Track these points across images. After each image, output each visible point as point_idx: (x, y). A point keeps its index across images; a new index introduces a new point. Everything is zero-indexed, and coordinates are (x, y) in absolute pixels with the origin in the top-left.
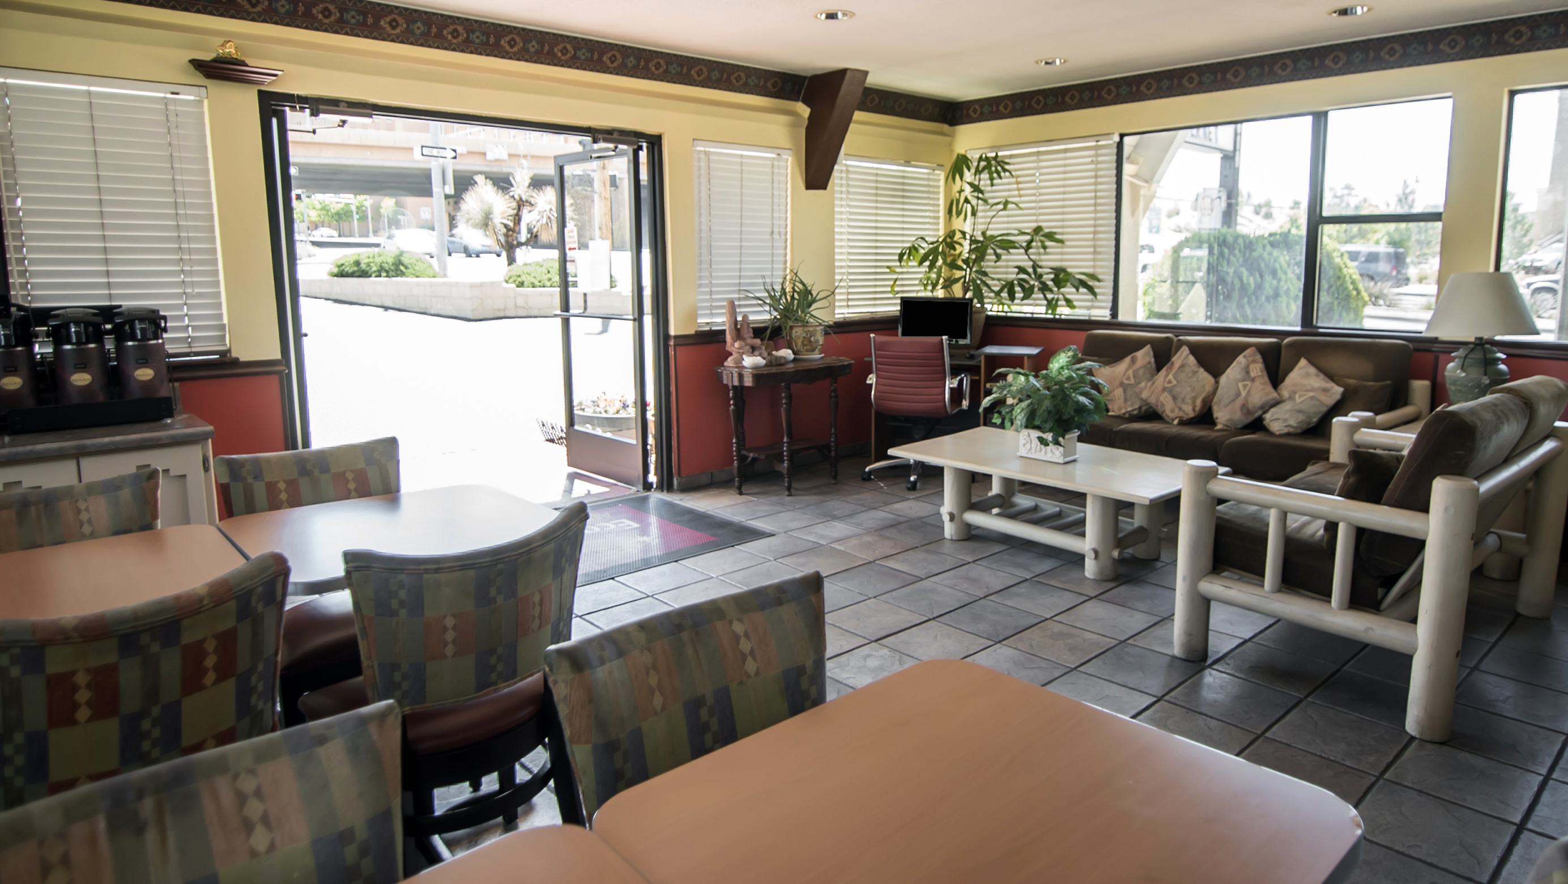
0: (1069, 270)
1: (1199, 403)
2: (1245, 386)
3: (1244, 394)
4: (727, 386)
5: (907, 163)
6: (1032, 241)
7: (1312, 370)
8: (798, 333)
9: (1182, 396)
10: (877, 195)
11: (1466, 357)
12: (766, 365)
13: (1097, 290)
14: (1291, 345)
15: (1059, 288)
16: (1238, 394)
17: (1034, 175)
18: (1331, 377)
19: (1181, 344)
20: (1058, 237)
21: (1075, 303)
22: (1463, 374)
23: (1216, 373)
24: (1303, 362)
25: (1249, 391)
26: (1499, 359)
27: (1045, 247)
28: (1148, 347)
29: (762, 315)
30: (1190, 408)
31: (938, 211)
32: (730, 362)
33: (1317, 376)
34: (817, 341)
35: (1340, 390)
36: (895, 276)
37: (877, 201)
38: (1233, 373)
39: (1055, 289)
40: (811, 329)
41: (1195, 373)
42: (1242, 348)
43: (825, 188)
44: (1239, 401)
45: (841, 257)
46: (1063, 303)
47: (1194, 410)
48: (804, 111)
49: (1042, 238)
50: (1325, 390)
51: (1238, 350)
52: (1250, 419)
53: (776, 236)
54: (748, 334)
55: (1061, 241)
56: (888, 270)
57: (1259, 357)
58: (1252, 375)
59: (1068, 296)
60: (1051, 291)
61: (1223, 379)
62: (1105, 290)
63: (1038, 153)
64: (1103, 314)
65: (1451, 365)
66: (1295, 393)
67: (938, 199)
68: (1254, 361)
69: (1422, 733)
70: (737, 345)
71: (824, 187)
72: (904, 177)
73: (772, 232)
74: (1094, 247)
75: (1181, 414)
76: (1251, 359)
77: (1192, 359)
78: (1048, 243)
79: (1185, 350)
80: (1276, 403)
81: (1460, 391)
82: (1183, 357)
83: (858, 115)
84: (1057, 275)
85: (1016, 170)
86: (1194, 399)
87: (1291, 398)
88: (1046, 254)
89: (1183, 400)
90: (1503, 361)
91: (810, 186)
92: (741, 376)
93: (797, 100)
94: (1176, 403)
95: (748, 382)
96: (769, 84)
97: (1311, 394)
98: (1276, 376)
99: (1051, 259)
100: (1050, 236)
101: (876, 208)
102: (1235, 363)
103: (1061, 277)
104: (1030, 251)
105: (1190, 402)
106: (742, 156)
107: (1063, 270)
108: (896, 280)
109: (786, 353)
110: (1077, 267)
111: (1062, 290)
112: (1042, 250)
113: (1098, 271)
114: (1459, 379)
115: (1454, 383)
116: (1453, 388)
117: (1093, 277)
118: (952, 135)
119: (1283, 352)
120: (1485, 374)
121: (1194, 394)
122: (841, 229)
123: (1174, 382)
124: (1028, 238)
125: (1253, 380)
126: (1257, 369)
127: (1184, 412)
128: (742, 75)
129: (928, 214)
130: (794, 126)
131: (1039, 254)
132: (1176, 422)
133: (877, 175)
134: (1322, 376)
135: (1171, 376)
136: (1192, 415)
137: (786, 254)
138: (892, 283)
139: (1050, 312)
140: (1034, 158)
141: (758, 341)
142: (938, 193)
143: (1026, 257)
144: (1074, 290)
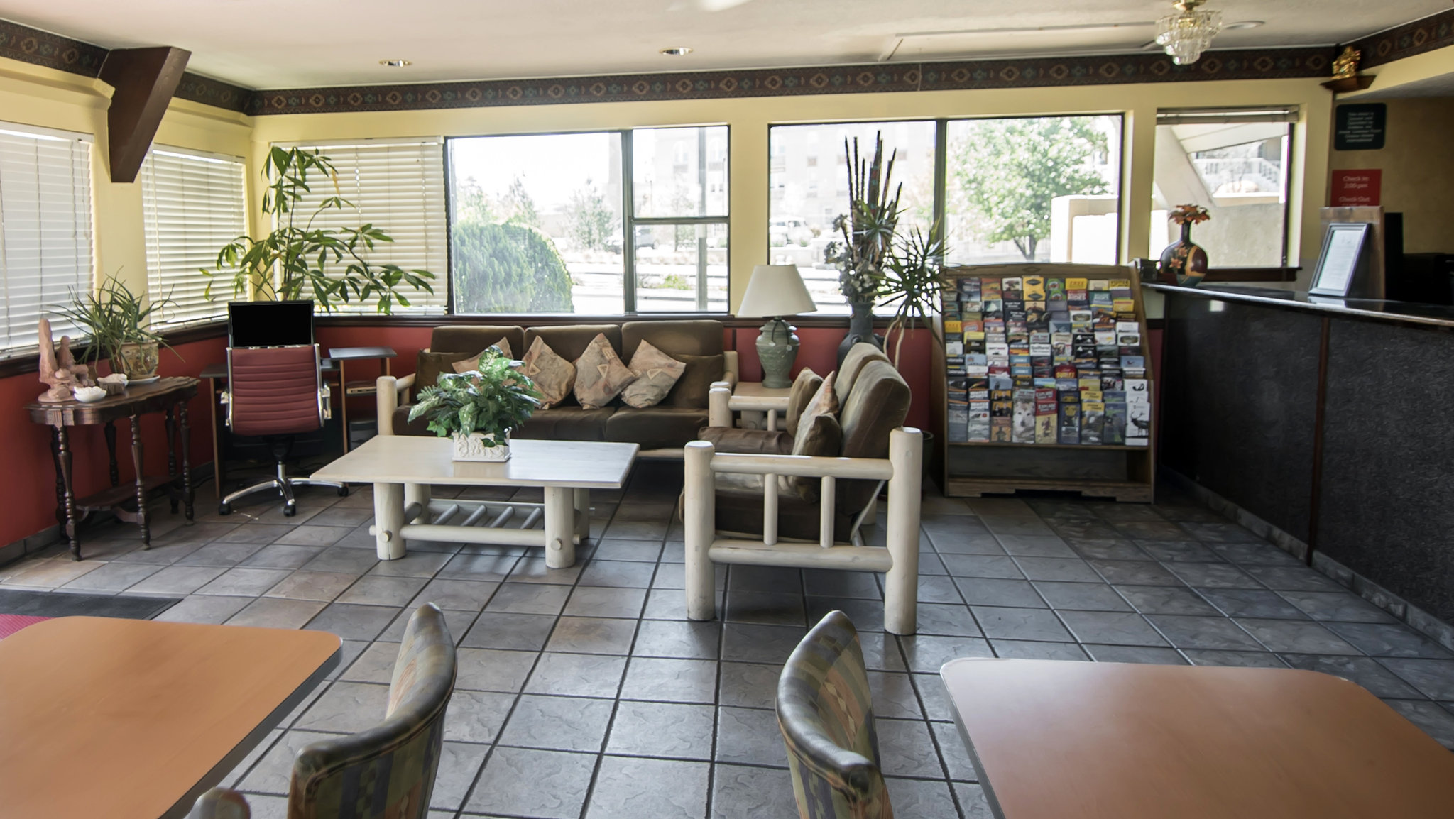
0: (400, 267)
1: (564, 388)
2: (604, 368)
3: (604, 375)
4: (53, 428)
5: (210, 153)
6: (356, 239)
7: (654, 350)
8: (129, 352)
9: (548, 382)
10: (183, 189)
11: (773, 331)
12: (107, 397)
13: (431, 287)
14: (630, 329)
15: (390, 286)
16: (599, 376)
17: (354, 172)
18: (670, 354)
19: (532, 336)
20: (385, 234)
21: (409, 300)
22: (773, 345)
23: (571, 358)
24: (644, 343)
25: (608, 373)
26: (792, 331)
27: (371, 245)
28: (504, 339)
29: (80, 333)
30: (557, 393)
31: (241, 207)
32: (51, 396)
33: (659, 354)
34: (154, 361)
35: (684, 364)
36: (210, 279)
37: (183, 196)
38: (588, 358)
39: (387, 287)
40: (146, 347)
41: (554, 360)
42: (592, 334)
43: (132, 181)
44: (601, 382)
45: (153, 258)
46: (396, 300)
47: (560, 394)
48: (108, 91)
49: (367, 236)
50: (671, 366)
51: (591, 335)
52: (612, 397)
53: (81, 238)
54: (70, 359)
55: (389, 239)
56: (201, 273)
57: (607, 342)
58: (608, 358)
59: (400, 294)
60: (384, 289)
61: (580, 362)
62: (440, 285)
63: (357, 150)
64: (439, 309)
65: (759, 338)
66: (646, 371)
67: (241, 194)
68: (605, 346)
70: (59, 374)
71: (131, 179)
72: (208, 169)
73: (76, 233)
74: (426, 244)
75: (549, 399)
76: (601, 344)
77: (547, 348)
78: (374, 241)
79: (538, 341)
80: (633, 381)
81: (772, 358)
82: (538, 346)
84: (387, 273)
85: (339, 166)
86: (559, 384)
87: (644, 375)
88: (373, 251)
89: (549, 386)
90: (795, 333)
91: (116, 177)
92: (77, 414)
93: (95, 76)
94: (543, 390)
95: (88, 419)
96: (64, 55)
97: (660, 370)
98: (625, 357)
99: (378, 258)
100: (377, 234)
101: (184, 203)
102: (588, 349)
103: (392, 275)
104: (354, 249)
105: (556, 387)
106: (36, 140)
107: (395, 268)
108: (211, 283)
109: (119, 378)
110: (410, 262)
111: (394, 287)
112: (368, 248)
113: (431, 268)
114: (772, 348)
115: (766, 351)
116: (766, 355)
117: (427, 274)
118: (252, 126)
119: (624, 336)
120: (788, 344)
121: (558, 380)
122: (152, 227)
123: (538, 371)
124: (353, 235)
125: (609, 362)
126: (609, 352)
127: (551, 397)
128: (35, 41)
129: (232, 210)
130: (95, 106)
131: (366, 252)
132: (546, 407)
133: (182, 166)
134: (662, 353)
135: (532, 365)
136: (559, 399)
137: (91, 259)
138: (206, 287)
139: (383, 310)
140: (353, 155)
141: (84, 368)
142: (241, 187)
143: (351, 255)
144: (413, 287)
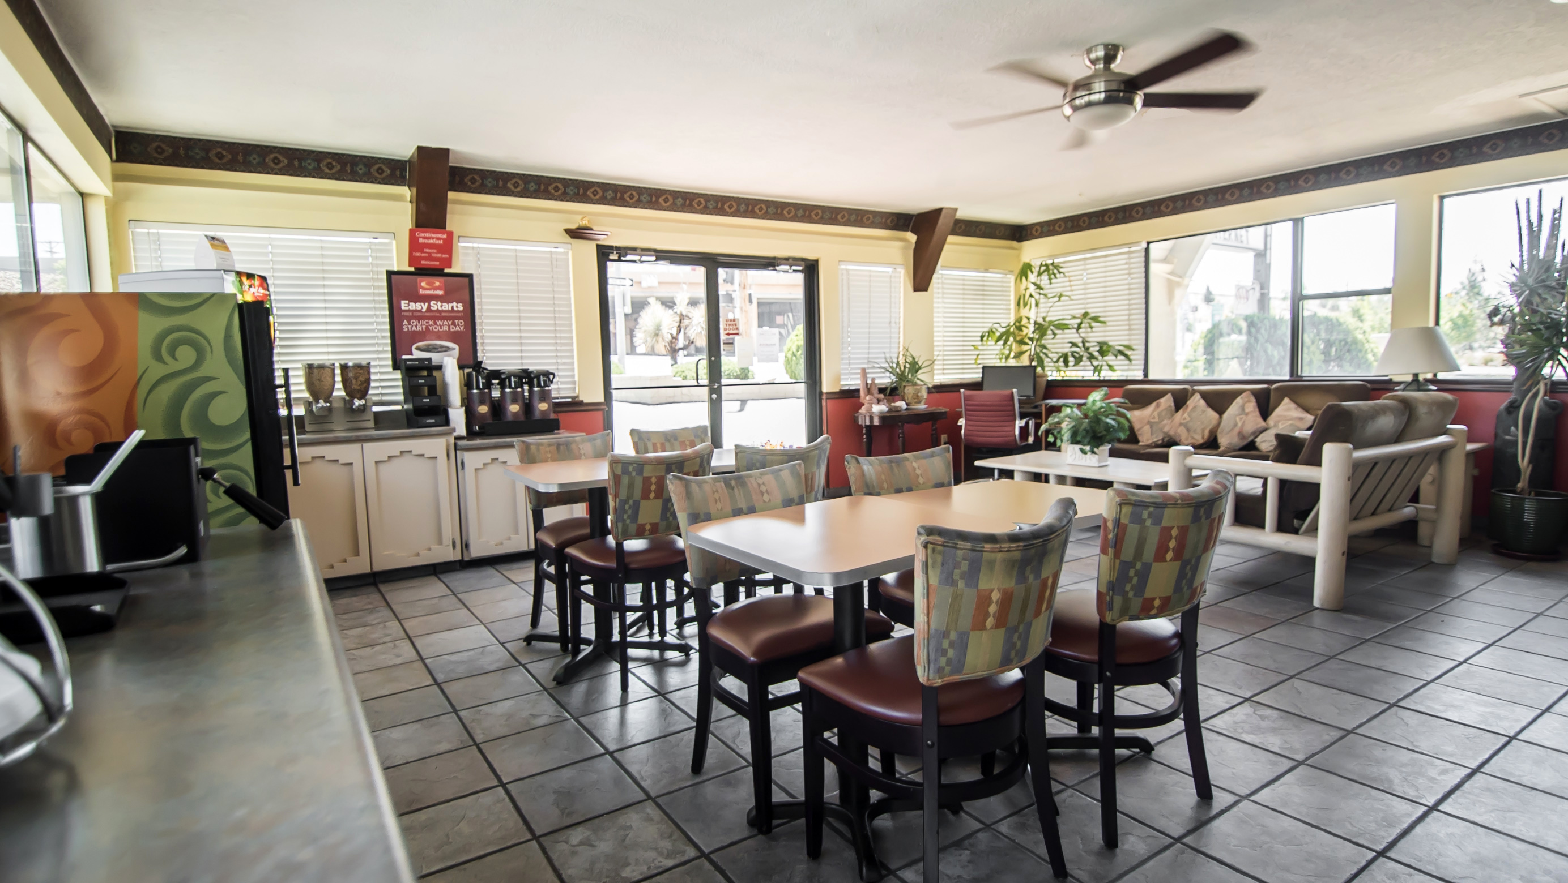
0: (1110, 343)
1: (1207, 434)
2: (1241, 419)
3: (1240, 424)
4: (861, 425)
5: (986, 270)
6: (1081, 323)
7: (1293, 405)
8: (909, 390)
9: (1195, 428)
10: (964, 294)
11: (1404, 390)
12: (888, 412)
13: (1132, 357)
14: (1277, 389)
15: (1103, 357)
16: (1236, 425)
17: (1082, 275)
18: (1307, 410)
19: (1194, 392)
20: (1101, 319)
21: (1115, 368)
23: (1221, 412)
24: (1286, 400)
25: (1244, 422)
27: (1091, 327)
28: (1169, 396)
29: (885, 379)
30: (1200, 436)
31: (1009, 305)
32: (863, 410)
33: (1296, 409)
34: (923, 396)
35: (1312, 418)
36: (977, 352)
37: (964, 299)
38: (1233, 410)
39: (1100, 358)
40: (918, 387)
41: (1204, 411)
42: (1240, 392)
43: (926, 290)
44: (1237, 430)
45: (938, 339)
46: (1107, 368)
47: (1203, 438)
48: (912, 237)
49: (1090, 321)
50: (1301, 419)
51: (1237, 393)
52: (1245, 442)
53: (893, 325)
54: (875, 391)
55: (1104, 322)
56: (972, 348)
57: (1253, 399)
58: (1247, 410)
59: (1110, 363)
60: (1096, 359)
61: (1225, 415)
62: (1138, 356)
63: (1085, 259)
64: (1139, 375)
66: (1279, 422)
67: (1009, 296)
68: (1249, 401)
69: (1322, 605)
70: (868, 398)
71: (926, 289)
72: (984, 281)
73: (890, 322)
74: (1129, 325)
75: (1194, 441)
76: (1246, 400)
77: (1202, 402)
78: (1094, 324)
79: (1197, 396)
80: (1264, 430)
82: (1196, 401)
83: (951, 239)
84: (1101, 348)
85: (1068, 272)
86: (1203, 430)
87: (1275, 426)
88: (1092, 332)
89: (1195, 431)
91: (916, 289)
92: (871, 418)
93: (907, 230)
94: (1190, 434)
95: (876, 422)
96: (889, 221)
97: (1290, 422)
98: (1265, 411)
99: (1095, 336)
100: (1095, 319)
101: (964, 303)
102: (1234, 404)
103: (1104, 349)
104: (1080, 330)
105: (1200, 432)
106: (870, 271)
107: (1105, 343)
108: (978, 355)
109: (902, 404)
110: (1116, 341)
111: (1106, 358)
112: (1089, 330)
113: (1131, 343)
117: (1129, 347)
118: (1019, 249)
119: (1272, 394)
121: (1203, 427)
122: (938, 319)
123: (1188, 419)
124: (1079, 321)
125: (1247, 414)
126: (1252, 406)
127: (1196, 439)
128: (871, 216)
129: (1002, 307)
130: (905, 248)
131: (1087, 332)
133: (964, 280)
134: (1300, 409)
135: (1186, 415)
136: (1201, 441)
137: (899, 338)
138: (975, 357)
139: (1096, 374)
140: (1082, 262)
141: (882, 396)
142: (1009, 291)
143: (1077, 335)
144: (1114, 358)
